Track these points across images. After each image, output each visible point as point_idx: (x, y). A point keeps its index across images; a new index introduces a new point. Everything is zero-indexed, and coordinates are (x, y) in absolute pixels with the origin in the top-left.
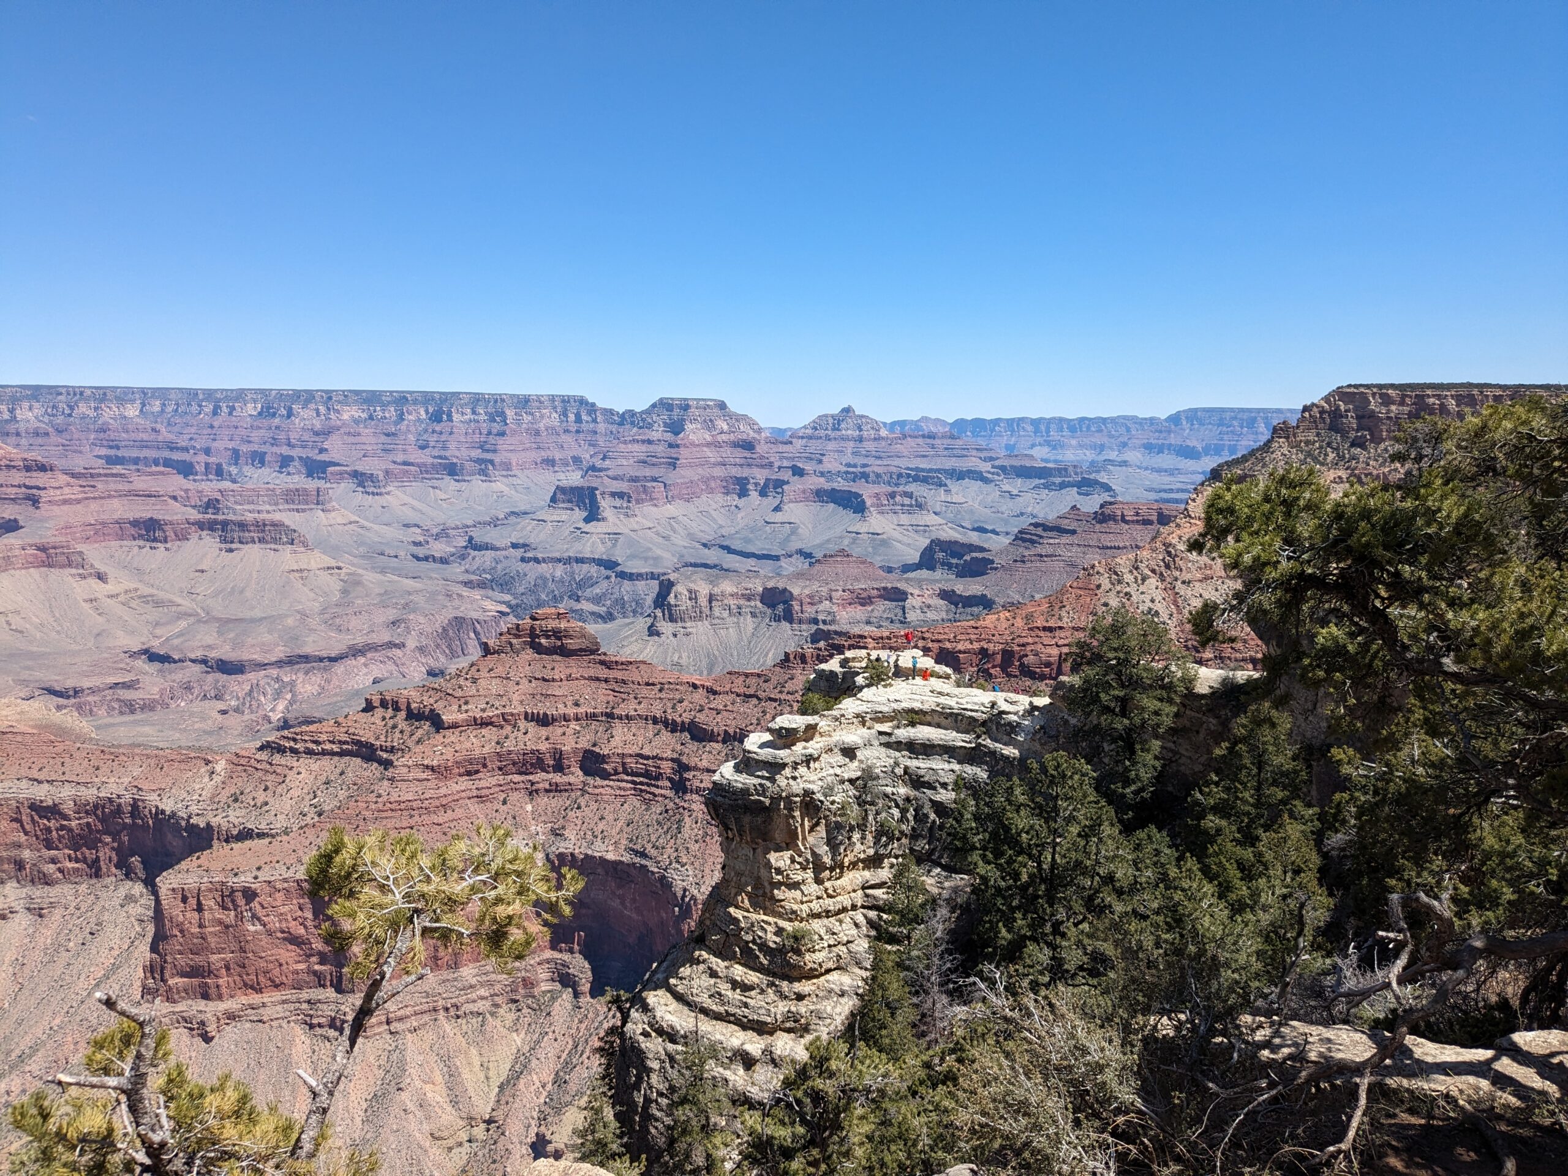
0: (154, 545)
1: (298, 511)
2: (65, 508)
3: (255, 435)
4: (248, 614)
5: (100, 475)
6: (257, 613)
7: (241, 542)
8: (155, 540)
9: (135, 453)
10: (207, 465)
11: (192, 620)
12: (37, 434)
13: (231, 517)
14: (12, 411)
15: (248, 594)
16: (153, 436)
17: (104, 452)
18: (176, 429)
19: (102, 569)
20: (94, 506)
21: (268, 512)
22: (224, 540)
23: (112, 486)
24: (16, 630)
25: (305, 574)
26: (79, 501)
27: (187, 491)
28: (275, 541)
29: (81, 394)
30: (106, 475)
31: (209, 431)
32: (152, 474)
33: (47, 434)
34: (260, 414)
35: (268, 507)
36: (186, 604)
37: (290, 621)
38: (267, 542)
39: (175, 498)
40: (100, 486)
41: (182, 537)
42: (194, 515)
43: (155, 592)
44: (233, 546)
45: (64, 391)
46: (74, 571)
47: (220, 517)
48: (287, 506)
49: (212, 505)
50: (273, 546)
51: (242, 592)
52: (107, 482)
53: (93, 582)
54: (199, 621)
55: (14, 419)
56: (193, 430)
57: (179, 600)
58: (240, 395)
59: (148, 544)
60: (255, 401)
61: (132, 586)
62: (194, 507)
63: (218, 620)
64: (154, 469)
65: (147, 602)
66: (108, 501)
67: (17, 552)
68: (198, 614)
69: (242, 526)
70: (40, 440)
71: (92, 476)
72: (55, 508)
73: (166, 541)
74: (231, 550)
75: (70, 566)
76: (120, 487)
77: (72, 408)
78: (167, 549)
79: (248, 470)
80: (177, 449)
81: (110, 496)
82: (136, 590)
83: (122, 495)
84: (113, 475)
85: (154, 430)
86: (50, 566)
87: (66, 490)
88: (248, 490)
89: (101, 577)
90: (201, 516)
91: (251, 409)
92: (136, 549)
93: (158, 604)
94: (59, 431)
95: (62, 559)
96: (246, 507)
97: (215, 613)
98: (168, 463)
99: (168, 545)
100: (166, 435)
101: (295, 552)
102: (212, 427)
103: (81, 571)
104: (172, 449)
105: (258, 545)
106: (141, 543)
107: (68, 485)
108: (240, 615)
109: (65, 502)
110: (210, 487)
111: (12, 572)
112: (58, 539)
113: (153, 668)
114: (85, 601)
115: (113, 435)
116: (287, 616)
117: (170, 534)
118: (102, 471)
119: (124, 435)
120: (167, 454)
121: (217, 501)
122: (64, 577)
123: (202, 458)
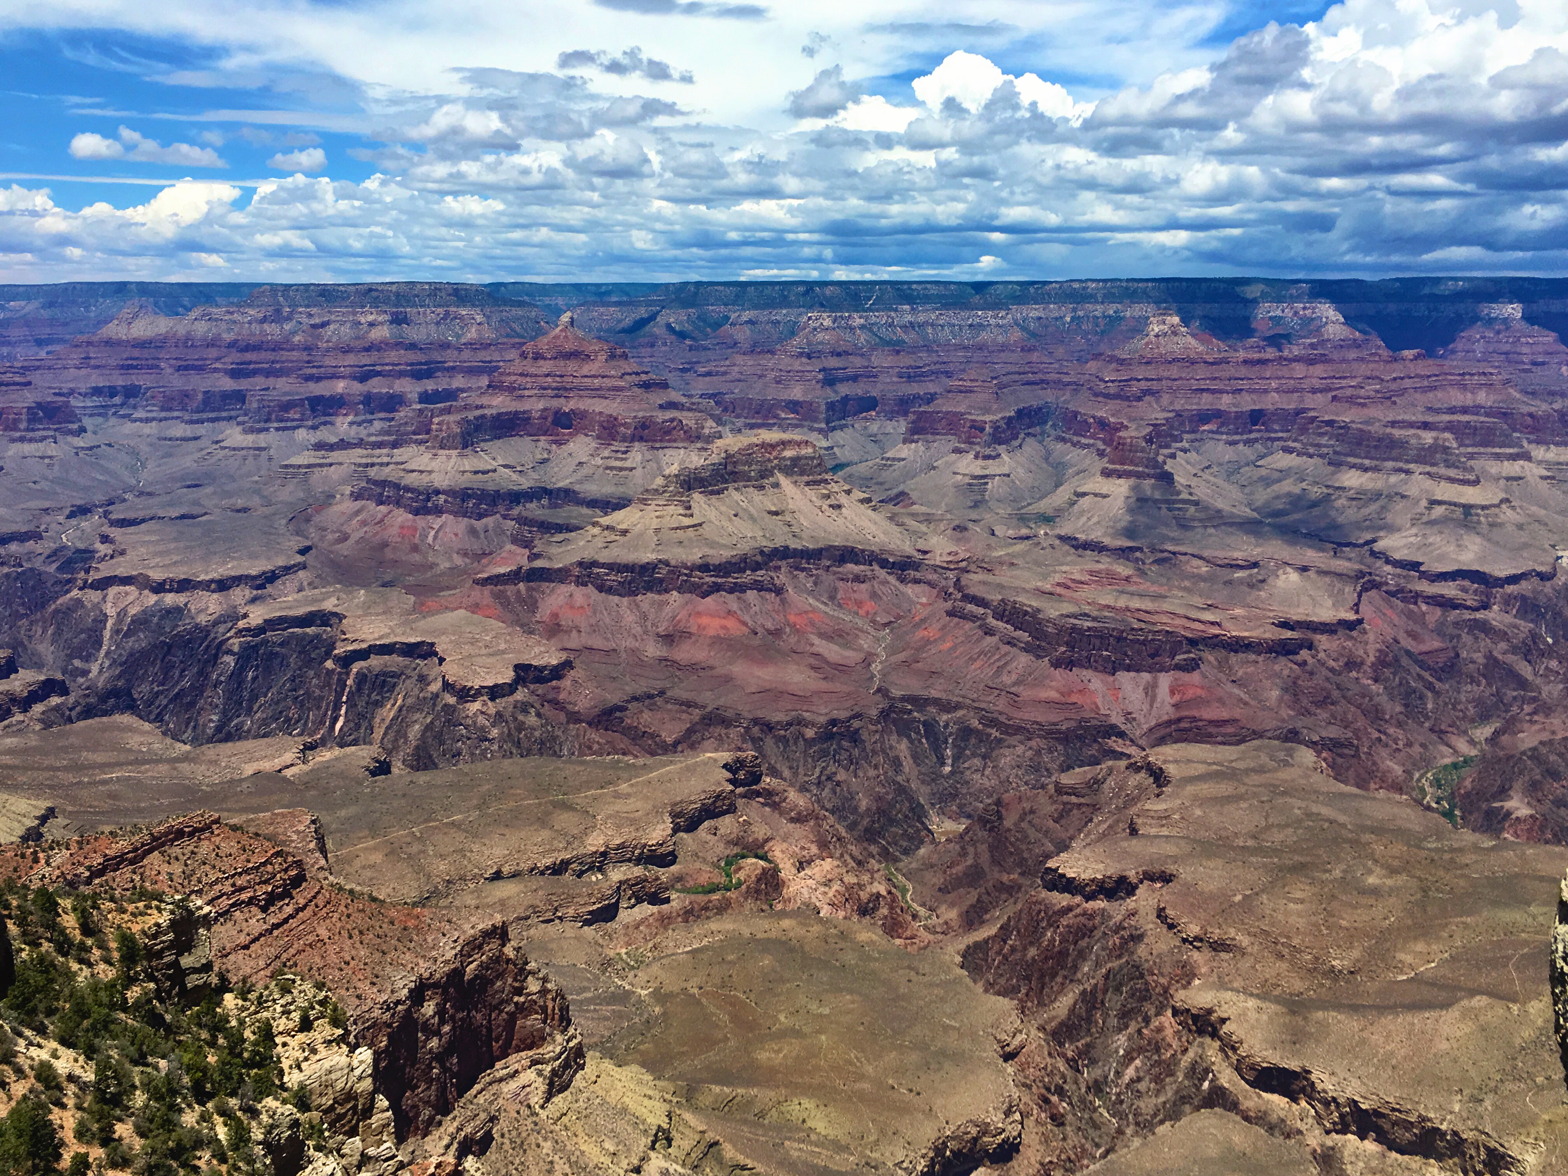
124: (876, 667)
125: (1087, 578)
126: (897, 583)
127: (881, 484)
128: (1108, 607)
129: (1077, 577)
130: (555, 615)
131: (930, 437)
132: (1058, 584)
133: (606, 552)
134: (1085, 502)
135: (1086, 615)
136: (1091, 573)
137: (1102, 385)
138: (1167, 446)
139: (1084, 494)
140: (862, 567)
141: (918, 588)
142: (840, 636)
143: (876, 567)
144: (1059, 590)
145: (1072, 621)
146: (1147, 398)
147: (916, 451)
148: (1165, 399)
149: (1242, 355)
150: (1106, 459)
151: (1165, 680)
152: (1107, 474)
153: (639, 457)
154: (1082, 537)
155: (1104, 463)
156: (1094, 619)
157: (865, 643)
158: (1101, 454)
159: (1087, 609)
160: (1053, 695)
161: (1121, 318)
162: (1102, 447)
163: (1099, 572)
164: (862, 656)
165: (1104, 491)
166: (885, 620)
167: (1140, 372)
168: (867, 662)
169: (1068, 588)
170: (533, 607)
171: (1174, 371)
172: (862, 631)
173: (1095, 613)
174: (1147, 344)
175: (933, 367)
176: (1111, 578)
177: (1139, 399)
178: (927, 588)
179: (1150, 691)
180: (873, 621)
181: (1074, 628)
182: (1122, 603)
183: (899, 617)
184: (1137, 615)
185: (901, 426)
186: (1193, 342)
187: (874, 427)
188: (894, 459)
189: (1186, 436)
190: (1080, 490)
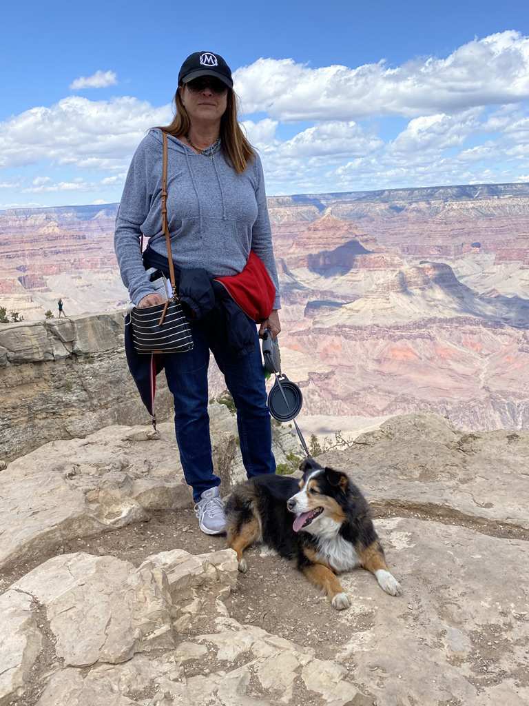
124: (482, 376)
126: (493, 335)
127: (482, 285)
130: (325, 350)
131: (508, 262)
133: (349, 321)
140: (475, 327)
141: (503, 337)
142: (463, 361)
143: (481, 326)
147: (500, 269)
153: (363, 275)
157: (477, 364)
164: (474, 370)
166: (487, 353)
168: (477, 373)
170: (316, 346)
172: (474, 358)
175: (509, 227)
178: (508, 337)
180: (481, 354)
183: (493, 352)
185: (492, 257)
187: (478, 258)
188: (489, 273)
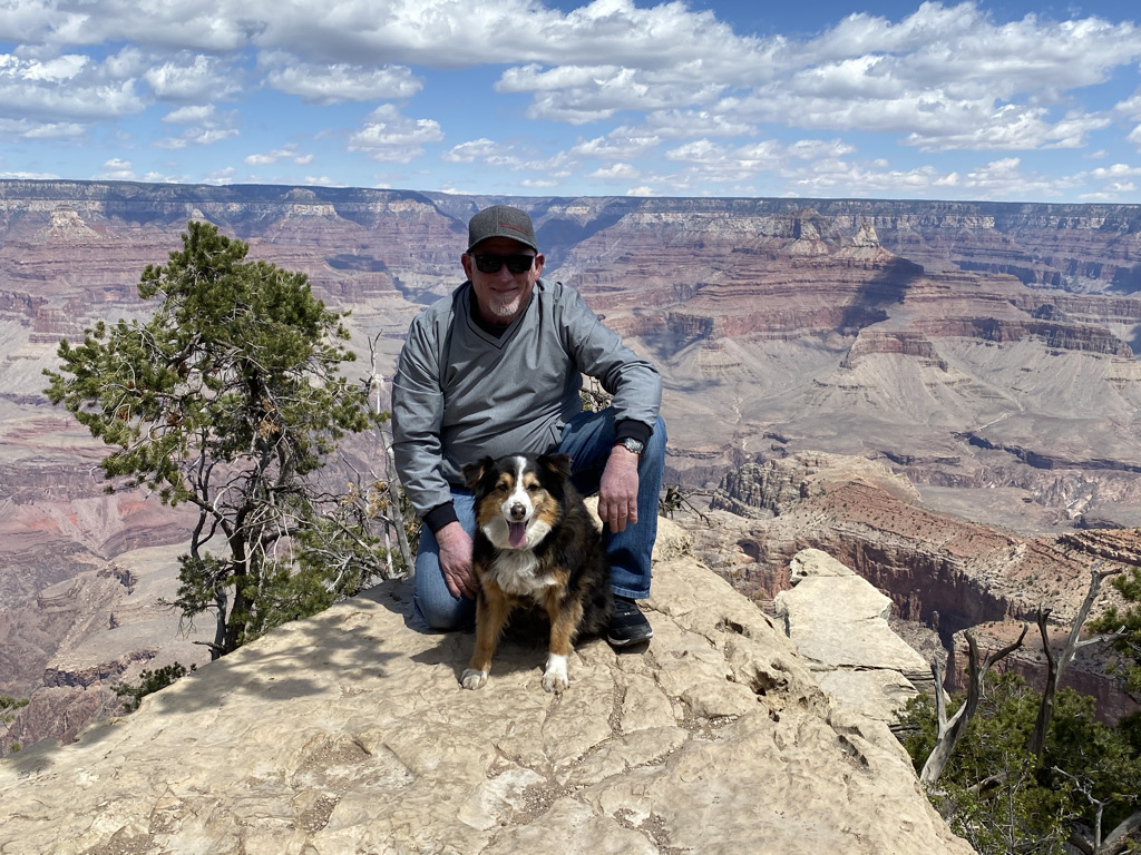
0: (990, 342)
1: (1125, 322)
2: (923, 304)
3: (1095, 248)
4: (1062, 414)
5: (954, 278)
6: (1072, 415)
7: (1066, 347)
8: (991, 338)
9: (986, 261)
10: (1046, 273)
11: (1012, 413)
12: (910, 241)
13: (1061, 323)
14: (894, 222)
15: (1066, 396)
16: (1003, 246)
17: (959, 258)
18: (1024, 239)
19: (945, 359)
20: (946, 304)
21: (1096, 321)
22: (1051, 344)
23: (963, 289)
24: (871, 402)
25: (1123, 383)
26: (934, 300)
27: (1025, 296)
28: (1099, 349)
29: (950, 208)
30: (959, 279)
31: (1052, 243)
32: (997, 279)
33: (918, 242)
34: (1102, 228)
35: (1097, 317)
36: (1009, 398)
37: (1101, 427)
38: (1091, 350)
39: (1013, 302)
40: (953, 288)
41: (1015, 337)
42: (1028, 318)
43: (985, 384)
44: (1059, 350)
45: (936, 205)
46: (922, 358)
47: (1051, 322)
48: (1115, 317)
49: (1045, 311)
50: (1096, 354)
51: (1060, 393)
52: (959, 284)
53: (936, 370)
54: (1019, 415)
55: (895, 228)
56: (1038, 241)
57: (1003, 394)
58: (1087, 210)
59: (985, 341)
60: (1100, 216)
61: (966, 377)
62: (1029, 311)
63: (1035, 416)
64: (1000, 275)
65: (976, 392)
66: (958, 301)
67: (881, 338)
68: (1018, 409)
69: (1070, 332)
70: (911, 247)
71: (948, 278)
72: (916, 304)
73: (1000, 340)
74: (1056, 354)
75: (920, 354)
76: (969, 289)
77: (940, 220)
78: (1000, 347)
79: (1083, 281)
80: (1022, 258)
81: (960, 297)
82: (969, 380)
83: (969, 296)
84: (965, 279)
85: (1005, 240)
86: (904, 352)
87: (927, 290)
88: (1081, 299)
89: (943, 366)
90: (1034, 320)
91: (1094, 223)
92: (974, 345)
93: (986, 395)
94: (928, 240)
95: (914, 347)
96: (1076, 315)
97: (1033, 410)
98: (1011, 270)
99: (1002, 344)
100: (1014, 245)
101: (1116, 361)
102: (1055, 239)
103: (927, 359)
104: (1017, 258)
105: (1082, 351)
106: (979, 340)
107: (929, 285)
108: (1056, 415)
109: (924, 300)
110: (1046, 294)
111: (875, 354)
112: (914, 330)
113: (971, 450)
114: (927, 384)
115: (969, 244)
116: (1100, 421)
117: (1005, 334)
118: (956, 275)
119: (978, 244)
120: (1011, 262)
121: (1051, 307)
122: (914, 364)
123: (1042, 267)
125: (32, 426)
128: (57, 449)
129: (24, 427)
132: (9, 435)
134: (18, 364)
135: (40, 457)
136: (35, 422)
137: (19, 268)
138: (81, 315)
139: (16, 358)
144: (10, 440)
145: (29, 464)
146: (59, 277)
148: (74, 277)
149: (131, 241)
150: (31, 328)
151: (113, 500)
152: (34, 340)
154: (20, 393)
155: (30, 331)
156: (48, 460)
158: (25, 324)
159: (39, 452)
160: (20, 526)
161: (24, 212)
162: (26, 318)
163: (43, 420)
165: (34, 354)
167: (50, 256)
169: (18, 437)
171: (78, 254)
173: (48, 456)
174: (52, 233)
176: (53, 425)
177: (53, 278)
179: (102, 511)
181: (31, 469)
182: (68, 444)
184: (82, 452)
186: (91, 231)
189: (95, 306)
190: (12, 354)
